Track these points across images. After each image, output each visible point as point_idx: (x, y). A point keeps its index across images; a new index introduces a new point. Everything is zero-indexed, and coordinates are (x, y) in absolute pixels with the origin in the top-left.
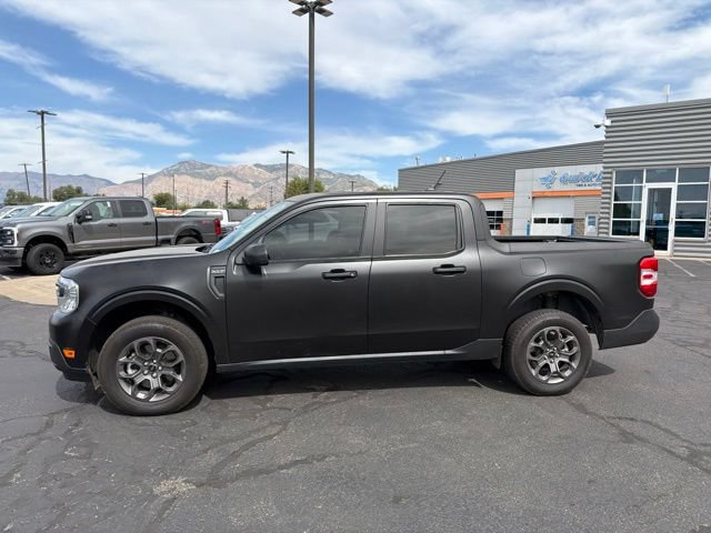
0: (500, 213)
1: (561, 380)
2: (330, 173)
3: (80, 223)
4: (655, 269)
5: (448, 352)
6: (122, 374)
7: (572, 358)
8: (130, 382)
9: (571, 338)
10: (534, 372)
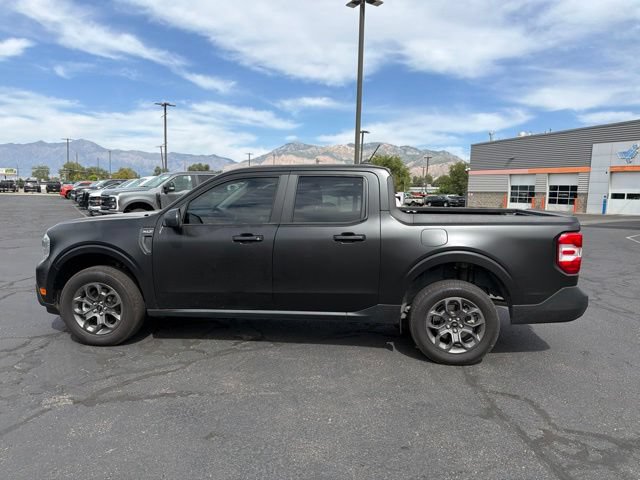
0: (575, 188)
1: (464, 351)
2: (416, 149)
3: (166, 193)
4: (578, 244)
5: (350, 314)
6: (77, 310)
7: (476, 330)
8: (82, 317)
9: (476, 310)
10: (433, 340)
